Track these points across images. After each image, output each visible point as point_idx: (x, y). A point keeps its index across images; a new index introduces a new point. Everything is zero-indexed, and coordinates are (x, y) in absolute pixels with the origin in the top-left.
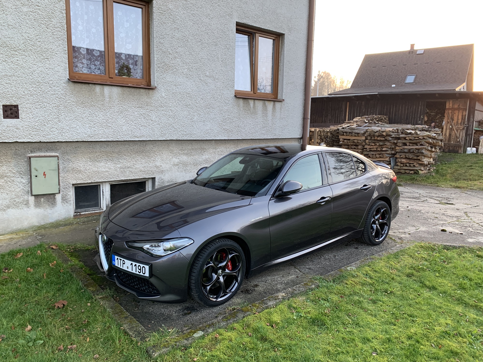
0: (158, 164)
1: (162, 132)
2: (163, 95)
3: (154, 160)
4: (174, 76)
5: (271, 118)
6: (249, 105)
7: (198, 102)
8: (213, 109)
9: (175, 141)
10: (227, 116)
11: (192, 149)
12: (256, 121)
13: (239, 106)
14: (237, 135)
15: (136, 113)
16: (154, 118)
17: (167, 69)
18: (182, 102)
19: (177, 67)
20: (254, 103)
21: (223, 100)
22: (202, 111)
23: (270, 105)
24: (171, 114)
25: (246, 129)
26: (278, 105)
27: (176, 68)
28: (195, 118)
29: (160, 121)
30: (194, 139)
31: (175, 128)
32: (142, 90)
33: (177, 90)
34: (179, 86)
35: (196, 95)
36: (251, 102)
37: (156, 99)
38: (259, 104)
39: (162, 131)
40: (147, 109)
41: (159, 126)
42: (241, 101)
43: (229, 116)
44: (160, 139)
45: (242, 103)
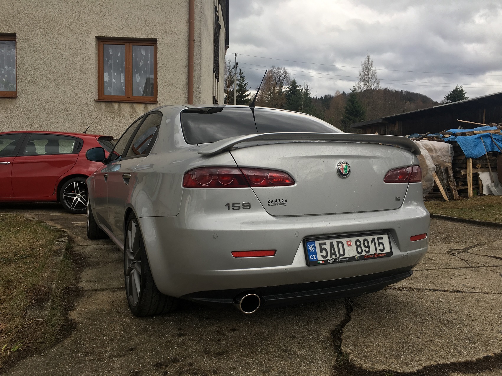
2: (24, 102)
4: (34, 87)
6: (113, 107)
7: (55, 106)
8: (72, 112)
13: (100, 109)
17: (28, 82)
19: (36, 80)
20: (119, 106)
21: (82, 104)
22: (60, 114)
29: (21, 122)
32: (6, 100)
33: (36, 97)
35: (54, 100)
36: (116, 106)
38: (126, 107)
41: (20, 126)
42: (103, 105)
43: (89, 118)
45: (104, 106)
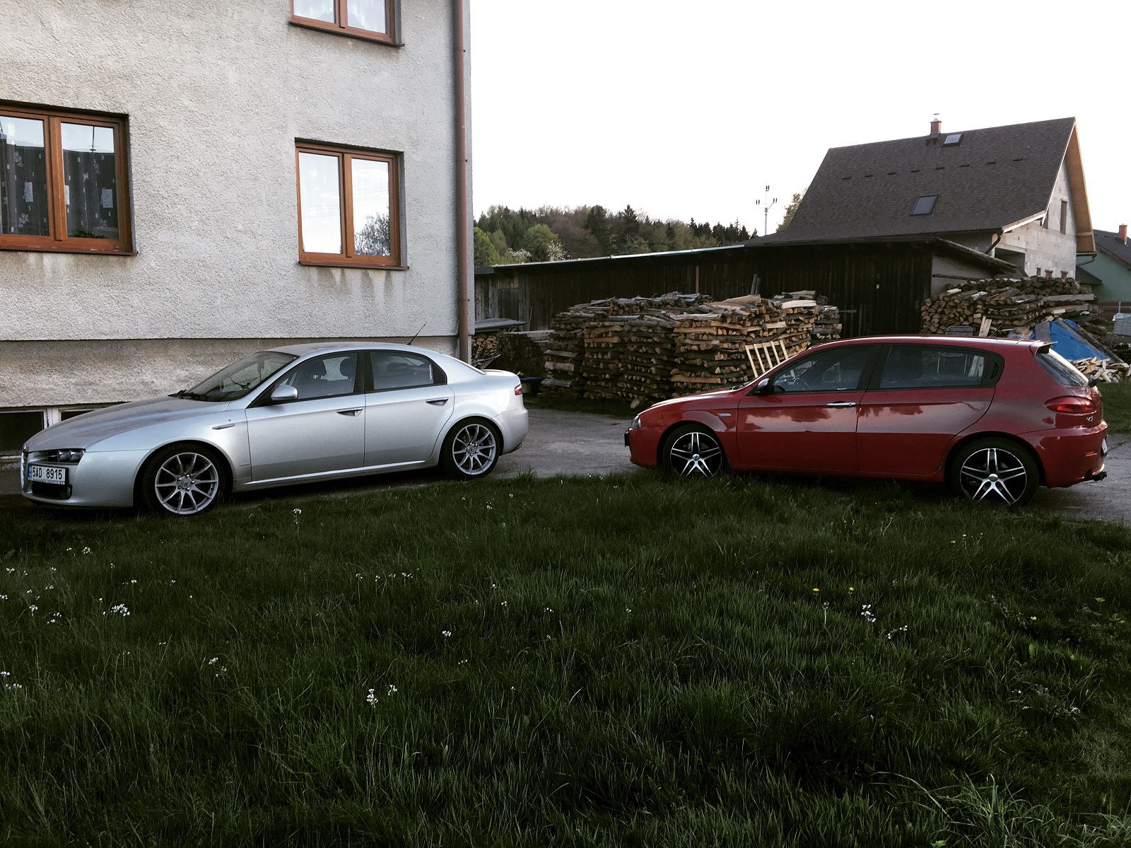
0: (147, 378)
1: (152, 326)
2: (153, 265)
3: (139, 373)
4: (174, 234)
5: (383, 300)
6: (332, 277)
7: (221, 274)
8: (255, 286)
9: (179, 341)
10: (284, 298)
11: (216, 354)
12: (349, 305)
13: (309, 280)
14: (309, 331)
15: (102, 295)
16: (136, 302)
17: (159, 223)
18: (189, 275)
19: (177, 219)
20: (343, 273)
21: (274, 270)
22: (231, 290)
23: (379, 278)
24: (169, 295)
25: (327, 320)
26: (397, 277)
27: (176, 221)
28: (218, 302)
29: (148, 308)
30: (217, 337)
31: (177, 319)
32: (112, 259)
33: (180, 255)
34: (183, 250)
35: (217, 263)
36: (337, 273)
37: (140, 271)
38: (354, 277)
39: (153, 324)
40: (123, 289)
41: (146, 316)
42: (314, 272)
43: (288, 298)
44: (148, 338)
45: (316, 275)
